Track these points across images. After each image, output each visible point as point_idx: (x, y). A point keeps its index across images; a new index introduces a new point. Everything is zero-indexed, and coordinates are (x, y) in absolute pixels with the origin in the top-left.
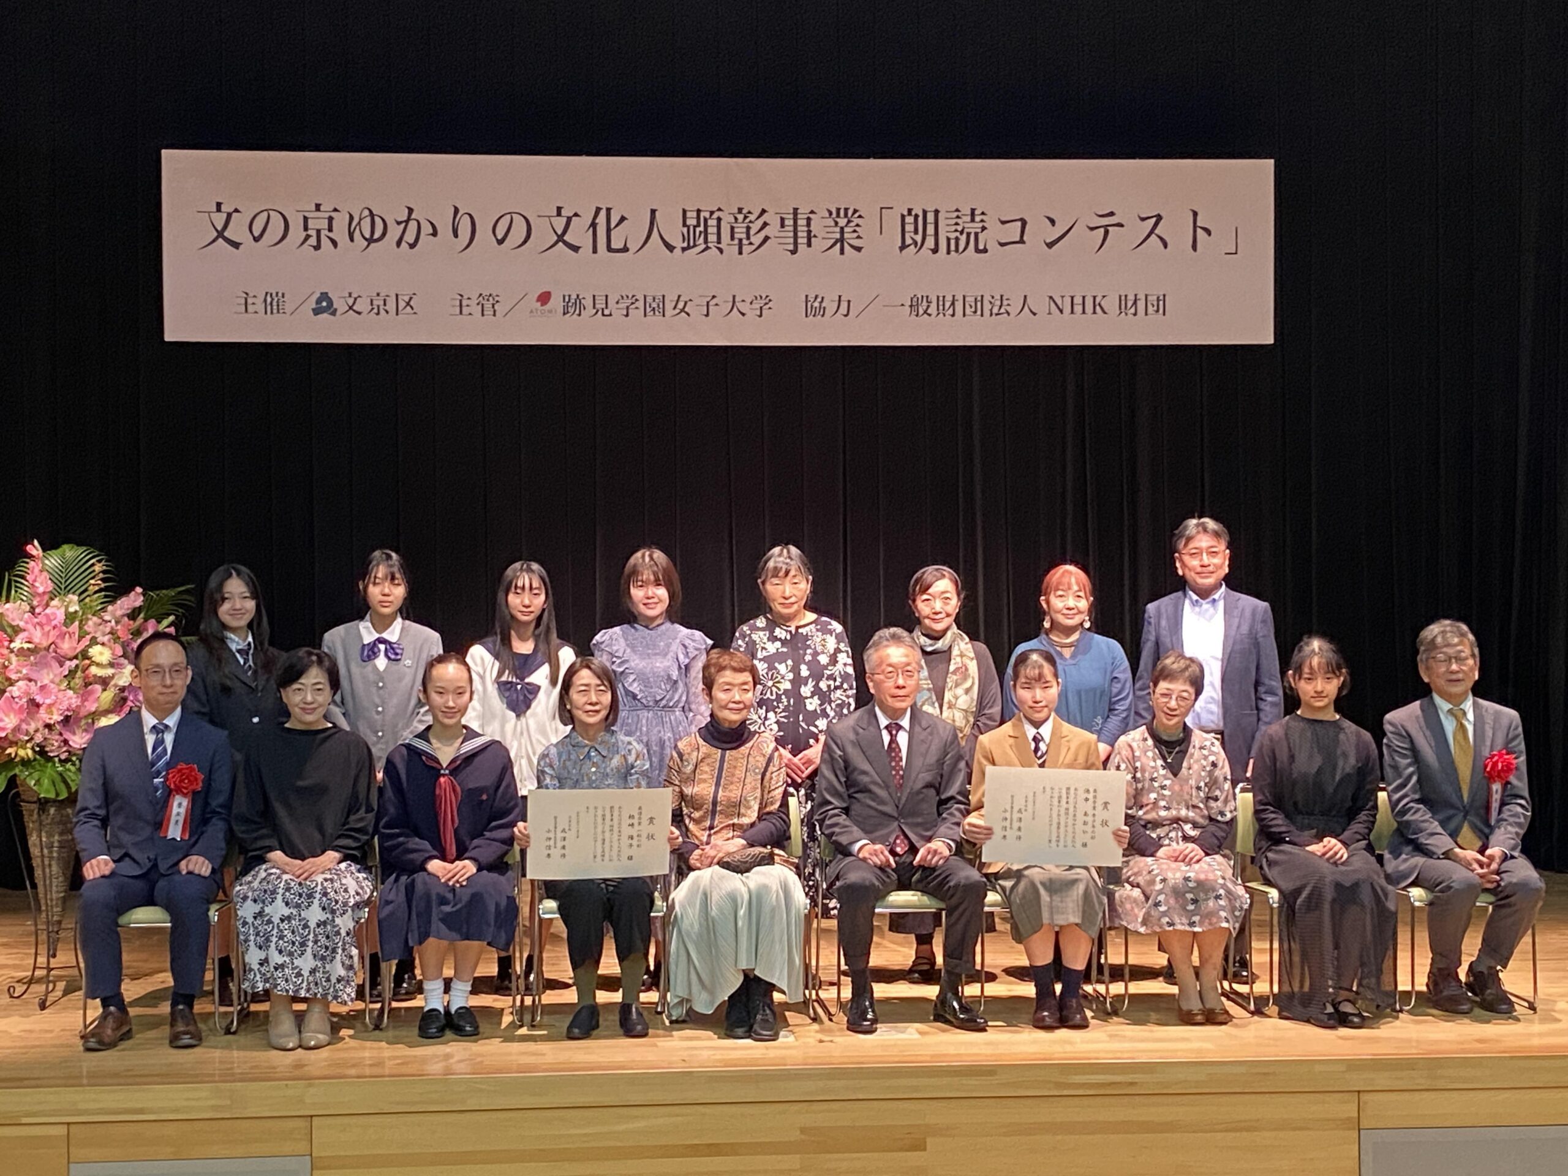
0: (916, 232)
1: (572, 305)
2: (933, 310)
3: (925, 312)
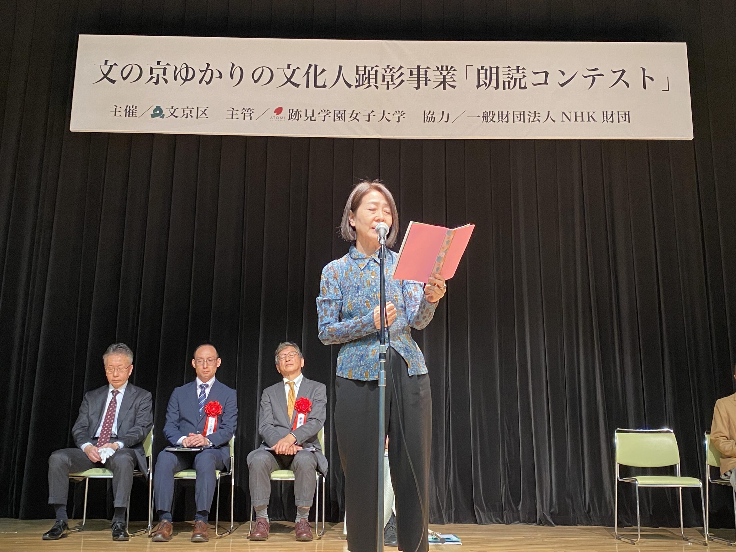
0: (486, 78)
1: (294, 115)
2: (496, 119)
3: (492, 120)
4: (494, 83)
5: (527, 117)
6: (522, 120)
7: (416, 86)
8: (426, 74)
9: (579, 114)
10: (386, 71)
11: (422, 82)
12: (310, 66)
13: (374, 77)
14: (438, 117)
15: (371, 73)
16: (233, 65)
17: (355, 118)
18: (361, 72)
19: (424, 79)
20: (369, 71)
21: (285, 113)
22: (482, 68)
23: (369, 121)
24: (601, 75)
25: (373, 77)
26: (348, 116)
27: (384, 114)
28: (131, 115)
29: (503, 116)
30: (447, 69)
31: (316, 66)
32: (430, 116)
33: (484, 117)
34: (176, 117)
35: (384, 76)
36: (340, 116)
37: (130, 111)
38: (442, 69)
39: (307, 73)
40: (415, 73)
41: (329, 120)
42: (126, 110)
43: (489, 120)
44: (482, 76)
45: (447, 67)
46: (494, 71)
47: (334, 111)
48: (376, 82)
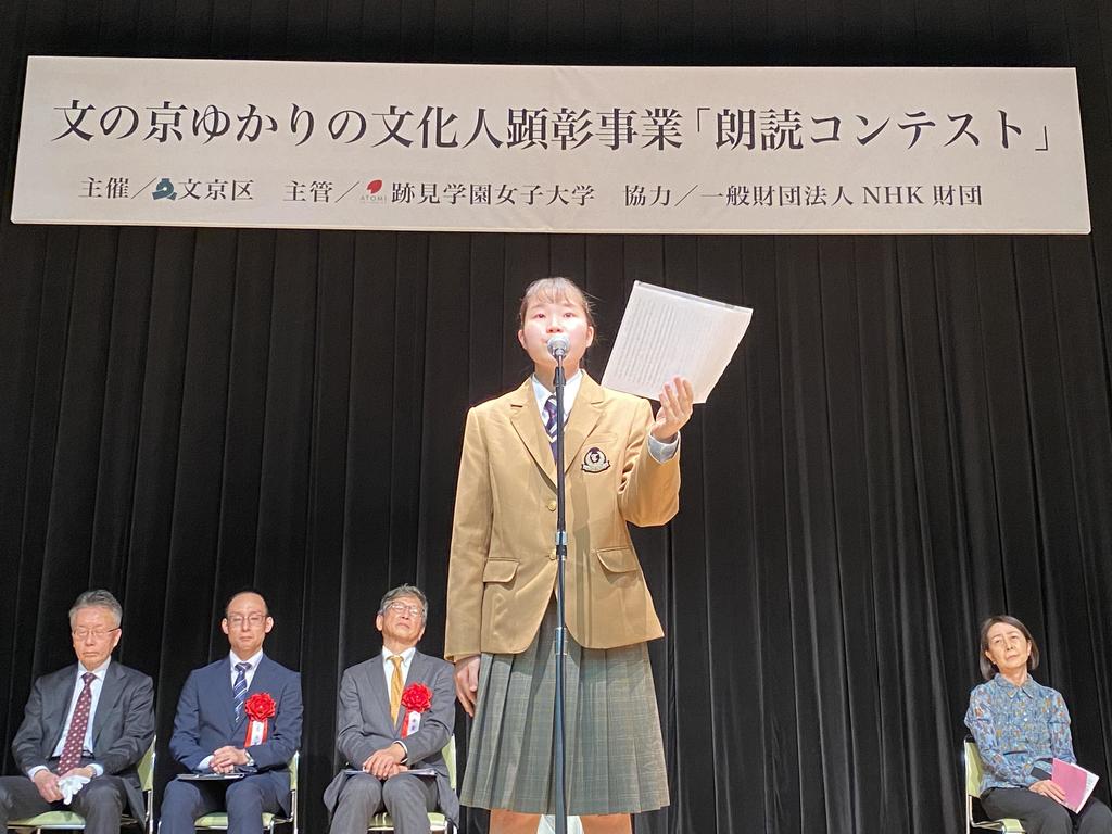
0: (733, 130)
1: (403, 193)
2: (750, 199)
3: (743, 201)
4: (746, 139)
5: (803, 197)
6: (796, 201)
7: (613, 144)
8: (629, 124)
9: (893, 191)
10: (560, 118)
11: (623, 136)
12: (430, 109)
13: (540, 127)
14: (650, 196)
15: (535, 121)
16: (296, 109)
17: (507, 199)
18: (517, 120)
19: (626, 132)
20: (531, 118)
21: (386, 191)
22: (726, 111)
23: (531, 203)
24: (930, 123)
25: (537, 128)
26: (494, 195)
27: (557, 192)
28: (117, 195)
29: (763, 195)
30: (665, 115)
31: (439, 109)
32: (637, 194)
33: (729, 196)
34: (198, 197)
35: (556, 126)
36: (483, 195)
37: (116, 188)
38: (657, 115)
39: (425, 122)
40: (611, 121)
41: (463, 201)
42: (109, 186)
43: (739, 201)
44: (727, 126)
45: (665, 111)
46: (746, 117)
47: (472, 186)
48: (543, 138)
